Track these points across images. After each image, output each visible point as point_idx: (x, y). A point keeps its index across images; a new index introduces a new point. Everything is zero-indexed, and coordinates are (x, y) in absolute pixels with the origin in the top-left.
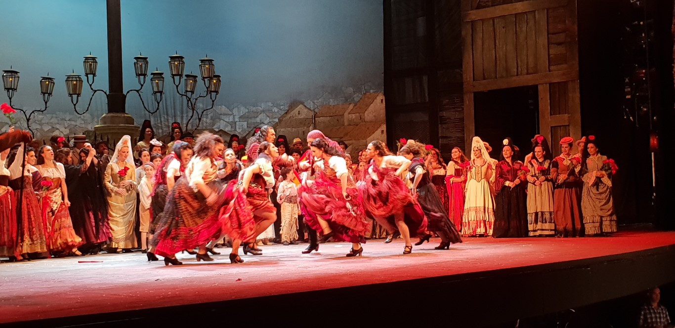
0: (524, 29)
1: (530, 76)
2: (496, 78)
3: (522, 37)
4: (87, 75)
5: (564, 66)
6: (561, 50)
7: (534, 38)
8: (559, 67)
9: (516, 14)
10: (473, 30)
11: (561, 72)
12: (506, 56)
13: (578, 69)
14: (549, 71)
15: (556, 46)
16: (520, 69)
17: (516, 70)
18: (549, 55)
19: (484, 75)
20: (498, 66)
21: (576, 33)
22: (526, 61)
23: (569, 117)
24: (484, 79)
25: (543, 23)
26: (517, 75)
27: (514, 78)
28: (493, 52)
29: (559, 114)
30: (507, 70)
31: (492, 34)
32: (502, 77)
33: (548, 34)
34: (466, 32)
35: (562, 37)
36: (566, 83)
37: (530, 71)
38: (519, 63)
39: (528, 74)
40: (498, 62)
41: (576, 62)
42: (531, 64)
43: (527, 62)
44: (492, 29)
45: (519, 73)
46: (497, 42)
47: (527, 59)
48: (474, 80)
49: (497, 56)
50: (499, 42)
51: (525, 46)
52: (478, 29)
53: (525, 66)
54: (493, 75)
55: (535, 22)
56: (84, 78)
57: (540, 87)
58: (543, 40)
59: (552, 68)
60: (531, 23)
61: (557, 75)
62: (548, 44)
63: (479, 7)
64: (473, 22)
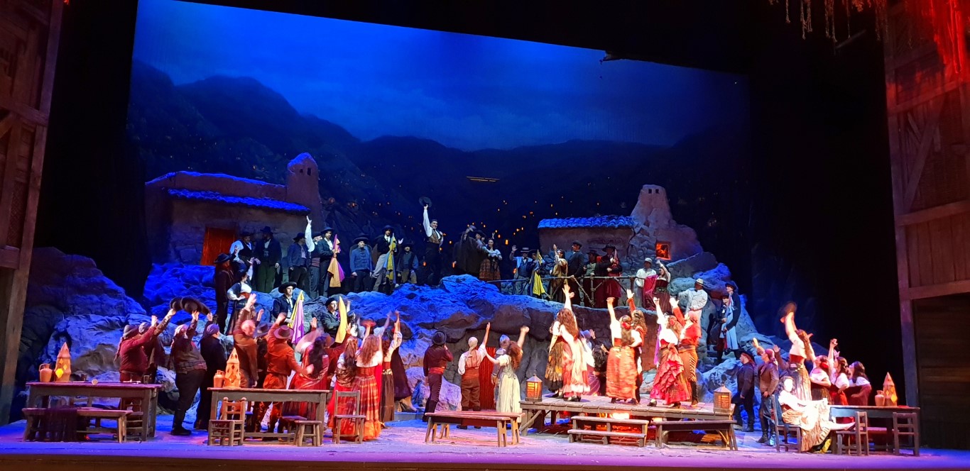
0: (960, 231)
3: (958, 239)
10: (908, 233)
12: (943, 261)
16: (957, 275)
17: (954, 276)
19: (921, 281)
20: (934, 272)
22: (964, 265)
24: (921, 285)
26: (955, 280)
27: (952, 285)
28: (930, 257)
30: (945, 276)
31: (927, 238)
32: (939, 283)
34: (899, 237)
38: (957, 268)
39: (966, 279)
40: (934, 268)
43: (965, 268)
44: (927, 234)
45: (957, 278)
46: (933, 246)
47: (965, 263)
48: (910, 286)
50: (935, 246)
51: (962, 250)
52: (913, 233)
53: (964, 271)
54: (930, 281)
63: (912, 210)
64: (907, 229)
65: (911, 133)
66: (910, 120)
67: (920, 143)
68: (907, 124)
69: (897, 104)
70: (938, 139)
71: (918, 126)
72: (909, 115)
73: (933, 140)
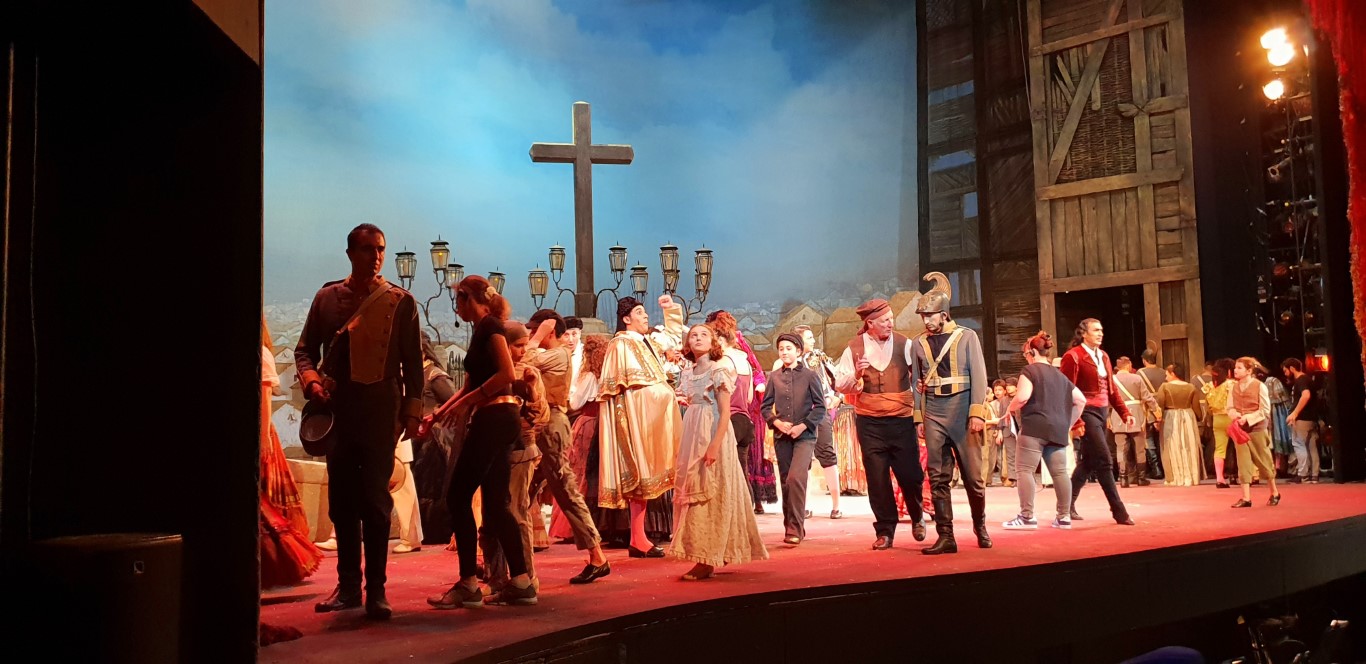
0: (1122, 210)
1: (1131, 274)
2: (1085, 274)
3: (1119, 221)
4: (553, 269)
5: (1179, 260)
6: (1174, 238)
7: (1136, 223)
8: (1171, 261)
9: (1111, 193)
10: (1052, 210)
11: (1174, 268)
12: (1098, 246)
13: (1197, 264)
14: (1158, 266)
15: (1166, 233)
16: (1117, 263)
17: (1111, 264)
18: (1157, 245)
19: (1068, 270)
20: (1086, 257)
21: (1195, 217)
22: (1125, 253)
23: (1187, 328)
24: (1068, 275)
25: (1148, 202)
26: (1114, 271)
27: (1110, 275)
28: (1080, 241)
29: (1173, 323)
30: (1100, 264)
31: (1078, 216)
32: (1093, 273)
33: (1156, 218)
34: (1042, 213)
35: (1174, 222)
36: (1181, 282)
37: (1132, 266)
38: (1116, 255)
39: (1128, 269)
40: (1087, 254)
41: (1195, 255)
42: (1133, 256)
43: (1127, 257)
44: (1077, 210)
45: (1116, 269)
46: (1085, 227)
47: (1127, 250)
48: (1054, 278)
49: (1086, 245)
50: (1088, 227)
51: (1124, 233)
52: (1059, 210)
53: (1125, 260)
54: (1081, 271)
55: (1138, 201)
56: (549, 274)
57: (1146, 288)
58: (1148, 226)
59: (1162, 262)
60: (1132, 203)
61: (1170, 270)
62: (1157, 231)
63: (1059, 181)
64: (1052, 201)
65: (1061, 83)
66: (1060, 64)
67: (1073, 97)
68: (1055, 70)
69: (1043, 43)
70: (1097, 94)
71: (1070, 75)
72: (1059, 58)
73: (1090, 96)
